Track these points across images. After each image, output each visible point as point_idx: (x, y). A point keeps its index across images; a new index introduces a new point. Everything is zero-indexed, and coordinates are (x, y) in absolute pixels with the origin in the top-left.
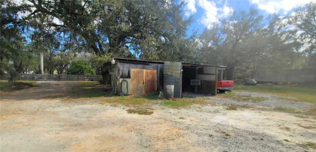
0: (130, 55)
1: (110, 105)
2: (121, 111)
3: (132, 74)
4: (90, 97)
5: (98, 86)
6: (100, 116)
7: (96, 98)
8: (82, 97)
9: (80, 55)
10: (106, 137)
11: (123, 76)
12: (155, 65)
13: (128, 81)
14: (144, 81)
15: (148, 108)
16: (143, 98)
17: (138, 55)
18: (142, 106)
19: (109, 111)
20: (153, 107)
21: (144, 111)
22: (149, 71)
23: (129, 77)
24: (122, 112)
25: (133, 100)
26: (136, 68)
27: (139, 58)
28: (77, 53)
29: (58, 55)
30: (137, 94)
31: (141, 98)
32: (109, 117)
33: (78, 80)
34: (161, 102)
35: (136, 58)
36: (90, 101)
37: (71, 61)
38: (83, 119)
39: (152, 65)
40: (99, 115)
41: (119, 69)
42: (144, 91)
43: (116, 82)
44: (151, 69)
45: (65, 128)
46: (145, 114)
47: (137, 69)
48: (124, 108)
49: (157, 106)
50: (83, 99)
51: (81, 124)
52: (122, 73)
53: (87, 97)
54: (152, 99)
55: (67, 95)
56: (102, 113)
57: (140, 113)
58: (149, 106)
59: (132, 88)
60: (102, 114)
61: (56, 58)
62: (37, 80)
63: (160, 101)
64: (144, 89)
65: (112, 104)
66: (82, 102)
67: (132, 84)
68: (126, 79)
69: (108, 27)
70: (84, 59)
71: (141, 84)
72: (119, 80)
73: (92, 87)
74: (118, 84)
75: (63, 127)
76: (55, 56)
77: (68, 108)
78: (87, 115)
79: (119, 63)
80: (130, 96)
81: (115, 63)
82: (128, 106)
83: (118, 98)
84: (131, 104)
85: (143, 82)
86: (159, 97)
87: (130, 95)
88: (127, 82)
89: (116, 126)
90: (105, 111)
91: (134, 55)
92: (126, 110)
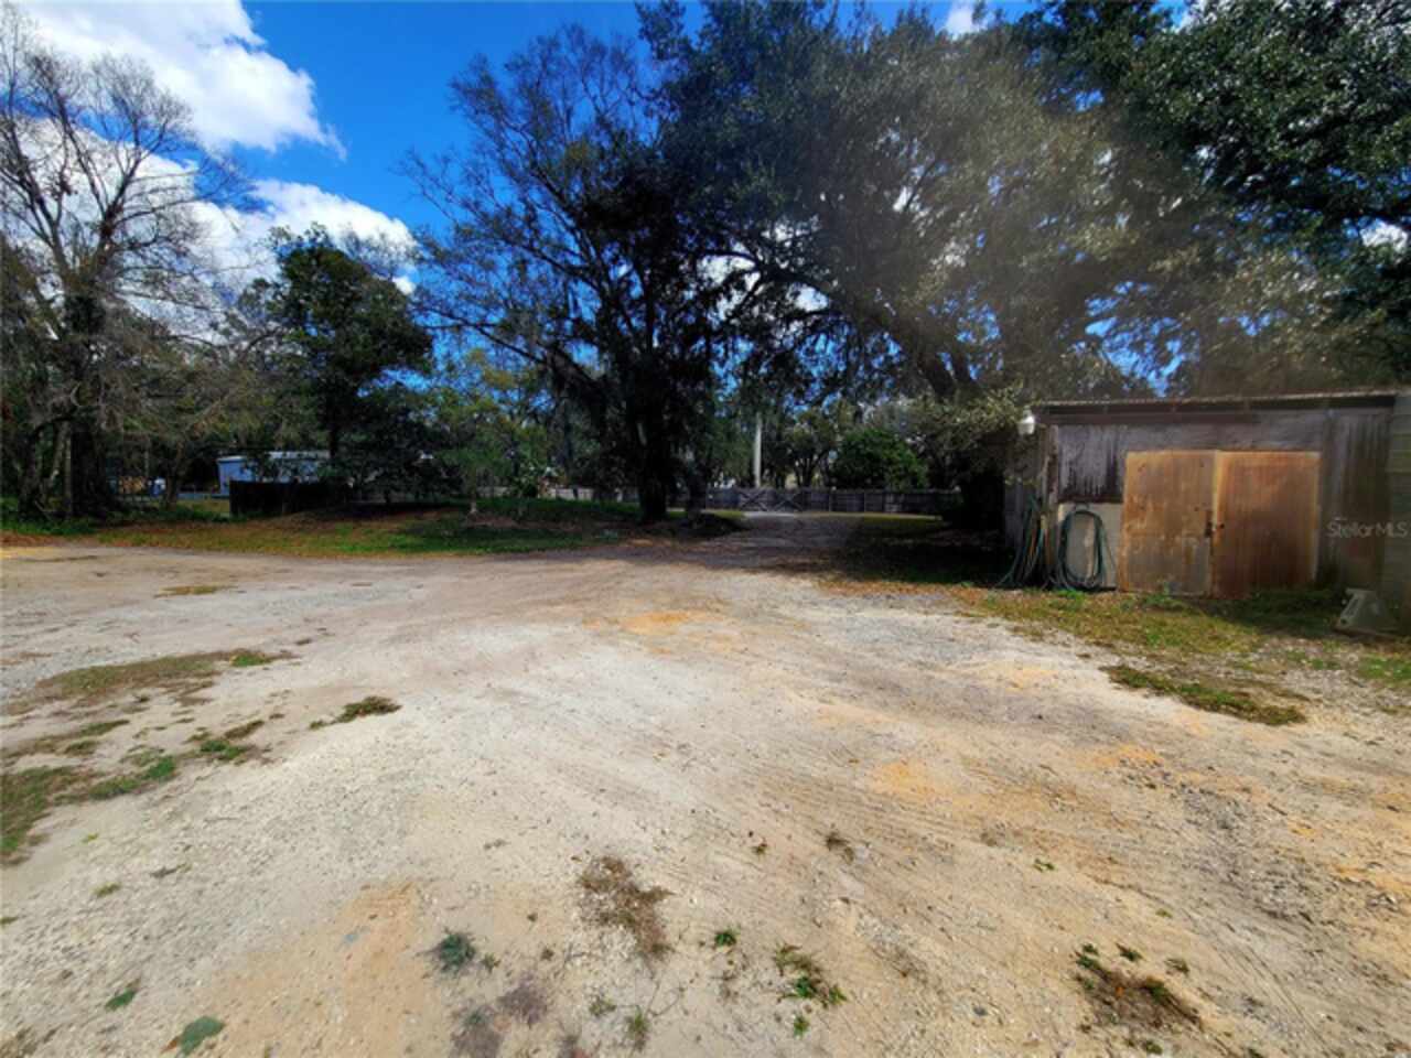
0: (1113, 381)
1: (1007, 629)
2: (1073, 667)
3: (1130, 482)
4: (912, 580)
5: (941, 534)
6: (969, 671)
7: (943, 588)
8: (884, 578)
9: (871, 409)
10: (1012, 773)
11: (1077, 494)
12: (1313, 417)
13: (1104, 520)
14: (1215, 520)
15: (1252, 682)
16: (1205, 619)
17: (1159, 375)
18: (1202, 661)
19: (1011, 656)
20: (1296, 680)
21: (1225, 692)
22: (1257, 459)
23: (1111, 493)
24: (1077, 672)
25: (1135, 622)
26: (1162, 447)
27: (1167, 391)
28: (862, 405)
29: (803, 417)
30: (1160, 588)
31: (1192, 613)
32: (1015, 685)
33: (861, 510)
34: (1362, 659)
35: (1149, 393)
36: (919, 597)
37: (839, 438)
38: (900, 666)
39: (1286, 421)
40: (968, 666)
41: (1054, 457)
42: (1209, 578)
43: (1039, 522)
44: (1277, 444)
45: (843, 685)
46: (1236, 715)
47: (1163, 453)
48: (1086, 656)
49: (1332, 679)
50: (891, 587)
51: (897, 688)
52: (1073, 476)
53: (903, 580)
54: (1279, 628)
55: (833, 566)
56: (975, 659)
57: (1198, 697)
58: (1260, 672)
59: (1124, 554)
60: (977, 665)
61: (795, 430)
62: (744, 508)
63: (1353, 655)
64: (1208, 567)
65: (1015, 624)
66: (889, 597)
67: (1126, 536)
68: (1093, 508)
69: (1010, 262)
70: (887, 426)
71: (1189, 535)
72: (1053, 513)
73: (918, 541)
74: (1044, 529)
75: (839, 681)
76: (793, 423)
77: (842, 614)
78: (916, 652)
79: (1056, 428)
80: (1114, 597)
81: (1036, 427)
82: (1109, 646)
83: (1047, 599)
84: (1126, 640)
85: (1209, 525)
86: (1339, 625)
87: (1113, 589)
88: (1099, 524)
89: (1057, 737)
90: (991, 654)
91: (1133, 374)
92: (1102, 669)
